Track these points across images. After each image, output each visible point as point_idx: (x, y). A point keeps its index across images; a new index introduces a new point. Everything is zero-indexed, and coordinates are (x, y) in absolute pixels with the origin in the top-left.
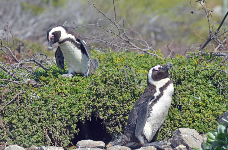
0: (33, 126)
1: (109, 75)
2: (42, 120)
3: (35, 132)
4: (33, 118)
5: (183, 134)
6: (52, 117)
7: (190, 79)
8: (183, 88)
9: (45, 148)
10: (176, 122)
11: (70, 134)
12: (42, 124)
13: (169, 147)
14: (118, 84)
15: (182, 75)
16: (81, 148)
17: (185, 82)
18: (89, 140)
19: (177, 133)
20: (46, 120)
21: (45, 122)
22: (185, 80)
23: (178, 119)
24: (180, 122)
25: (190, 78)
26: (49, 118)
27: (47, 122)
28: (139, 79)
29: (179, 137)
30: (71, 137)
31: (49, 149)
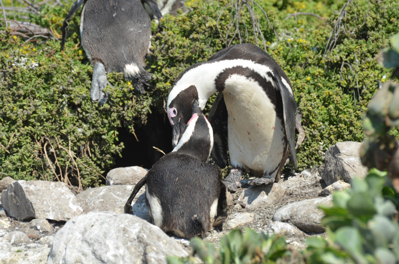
0: (12, 135)
1: (199, 16)
2: (34, 121)
3: (16, 146)
4: (14, 114)
5: (345, 156)
6: (57, 116)
7: (391, 27)
8: (370, 48)
9: (23, 183)
10: (341, 128)
11: (101, 154)
12: (33, 129)
13: (316, 186)
14: (218, 37)
15: (372, 16)
16: (114, 184)
17: (377, 34)
18: (135, 168)
19: (333, 153)
20: (42, 120)
21: (41, 125)
22: (376, 29)
23: (347, 120)
24: (351, 128)
25: (391, 23)
26: (51, 117)
27: (44, 127)
28: (269, 27)
29: (336, 163)
30: (105, 162)
31: (33, 185)
